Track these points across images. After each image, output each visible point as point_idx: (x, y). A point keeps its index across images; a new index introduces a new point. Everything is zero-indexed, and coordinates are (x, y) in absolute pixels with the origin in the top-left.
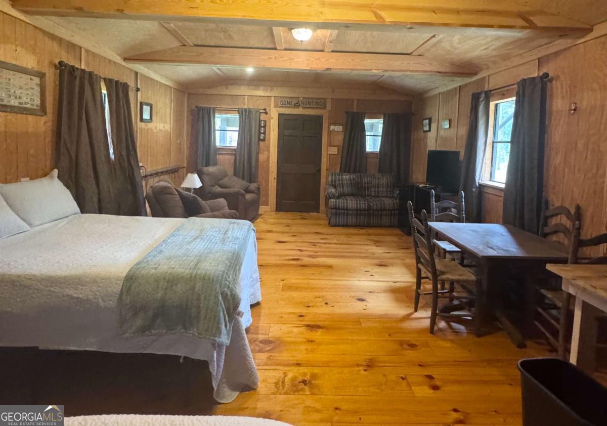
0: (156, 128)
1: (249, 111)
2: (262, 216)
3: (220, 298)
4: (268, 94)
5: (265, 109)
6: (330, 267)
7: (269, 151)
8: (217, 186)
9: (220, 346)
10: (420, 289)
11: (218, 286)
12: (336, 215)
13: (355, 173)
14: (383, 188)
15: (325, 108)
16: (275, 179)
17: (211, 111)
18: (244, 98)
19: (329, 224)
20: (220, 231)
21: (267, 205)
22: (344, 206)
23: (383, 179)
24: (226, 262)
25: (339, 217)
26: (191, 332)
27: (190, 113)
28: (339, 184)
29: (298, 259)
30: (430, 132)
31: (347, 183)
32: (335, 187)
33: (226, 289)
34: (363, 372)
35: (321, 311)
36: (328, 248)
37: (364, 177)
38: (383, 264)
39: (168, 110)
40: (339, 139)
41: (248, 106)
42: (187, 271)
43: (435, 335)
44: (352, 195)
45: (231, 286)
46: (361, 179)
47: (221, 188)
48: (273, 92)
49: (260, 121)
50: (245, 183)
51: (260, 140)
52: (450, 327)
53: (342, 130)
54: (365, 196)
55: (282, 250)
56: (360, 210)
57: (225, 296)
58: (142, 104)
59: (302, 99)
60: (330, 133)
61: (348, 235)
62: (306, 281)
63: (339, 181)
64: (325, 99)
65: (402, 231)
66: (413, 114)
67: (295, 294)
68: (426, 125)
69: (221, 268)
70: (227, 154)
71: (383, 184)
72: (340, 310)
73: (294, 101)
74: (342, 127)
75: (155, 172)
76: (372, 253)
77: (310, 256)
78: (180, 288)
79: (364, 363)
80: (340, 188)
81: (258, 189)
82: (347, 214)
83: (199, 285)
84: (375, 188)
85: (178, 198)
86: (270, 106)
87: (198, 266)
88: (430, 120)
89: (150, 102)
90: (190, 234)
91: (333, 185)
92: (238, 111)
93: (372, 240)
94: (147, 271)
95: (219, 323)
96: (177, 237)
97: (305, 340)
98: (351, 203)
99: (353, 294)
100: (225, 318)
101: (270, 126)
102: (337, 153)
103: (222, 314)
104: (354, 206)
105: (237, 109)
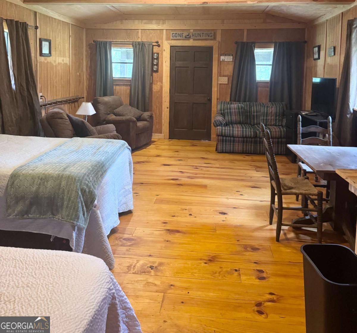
0: (55, 61)
1: (142, 44)
2: (155, 143)
3: (80, 193)
4: (160, 27)
5: (157, 42)
6: (205, 187)
7: (162, 82)
8: (112, 114)
9: (80, 230)
10: (274, 204)
11: (79, 184)
12: (223, 141)
13: (245, 102)
14: (271, 116)
15: (215, 39)
16: (168, 108)
17: (108, 45)
18: (138, 32)
19: (216, 150)
20: (95, 147)
21: (161, 133)
22: (230, 133)
23: (272, 107)
24: (90, 167)
25: (226, 144)
26: (57, 217)
27: (88, 47)
28: (228, 112)
29: (177, 179)
30: (320, 60)
31: (235, 112)
32: (223, 115)
33: (85, 187)
34: (203, 264)
35: (184, 220)
36: (208, 171)
37: (254, 106)
38: (256, 186)
39: (67, 46)
40: (229, 70)
41: (141, 39)
42: (56, 173)
43: (280, 243)
44: (240, 123)
45: (89, 185)
46: (250, 107)
47: (116, 116)
48: (165, 25)
49: (153, 54)
50: (138, 112)
51: (153, 71)
52: (298, 237)
53: (231, 60)
54: (254, 125)
55: (164, 171)
56: (246, 137)
57: (83, 191)
58: (41, 41)
59: (192, 31)
60: (220, 63)
61: (232, 161)
62: (178, 197)
63: (227, 109)
64: (215, 31)
65: (288, 159)
66: (306, 42)
67: (164, 207)
68: (316, 52)
69: (84, 171)
70: (124, 85)
71: (271, 112)
72: (200, 220)
73: (185, 34)
74: (232, 57)
75: (55, 101)
76: (249, 176)
77: (189, 177)
78: (50, 184)
79: (207, 258)
80: (228, 116)
81: (151, 117)
82: (234, 142)
83: (63, 183)
84: (264, 116)
85: (68, 122)
86: (162, 39)
87: (66, 170)
88: (319, 47)
89: (48, 38)
90: (69, 149)
91: (221, 114)
92: (132, 44)
93: (254, 166)
94: (27, 172)
95: (77, 211)
96: (58, 151)
97: (163, 240)
98: (237, 130)
99: (218, 209)
100: (83, 208)
101: (162, 58)
102: (227, 83)
103: (80, 205)
104: (240, 134)
105: (132, 43)
